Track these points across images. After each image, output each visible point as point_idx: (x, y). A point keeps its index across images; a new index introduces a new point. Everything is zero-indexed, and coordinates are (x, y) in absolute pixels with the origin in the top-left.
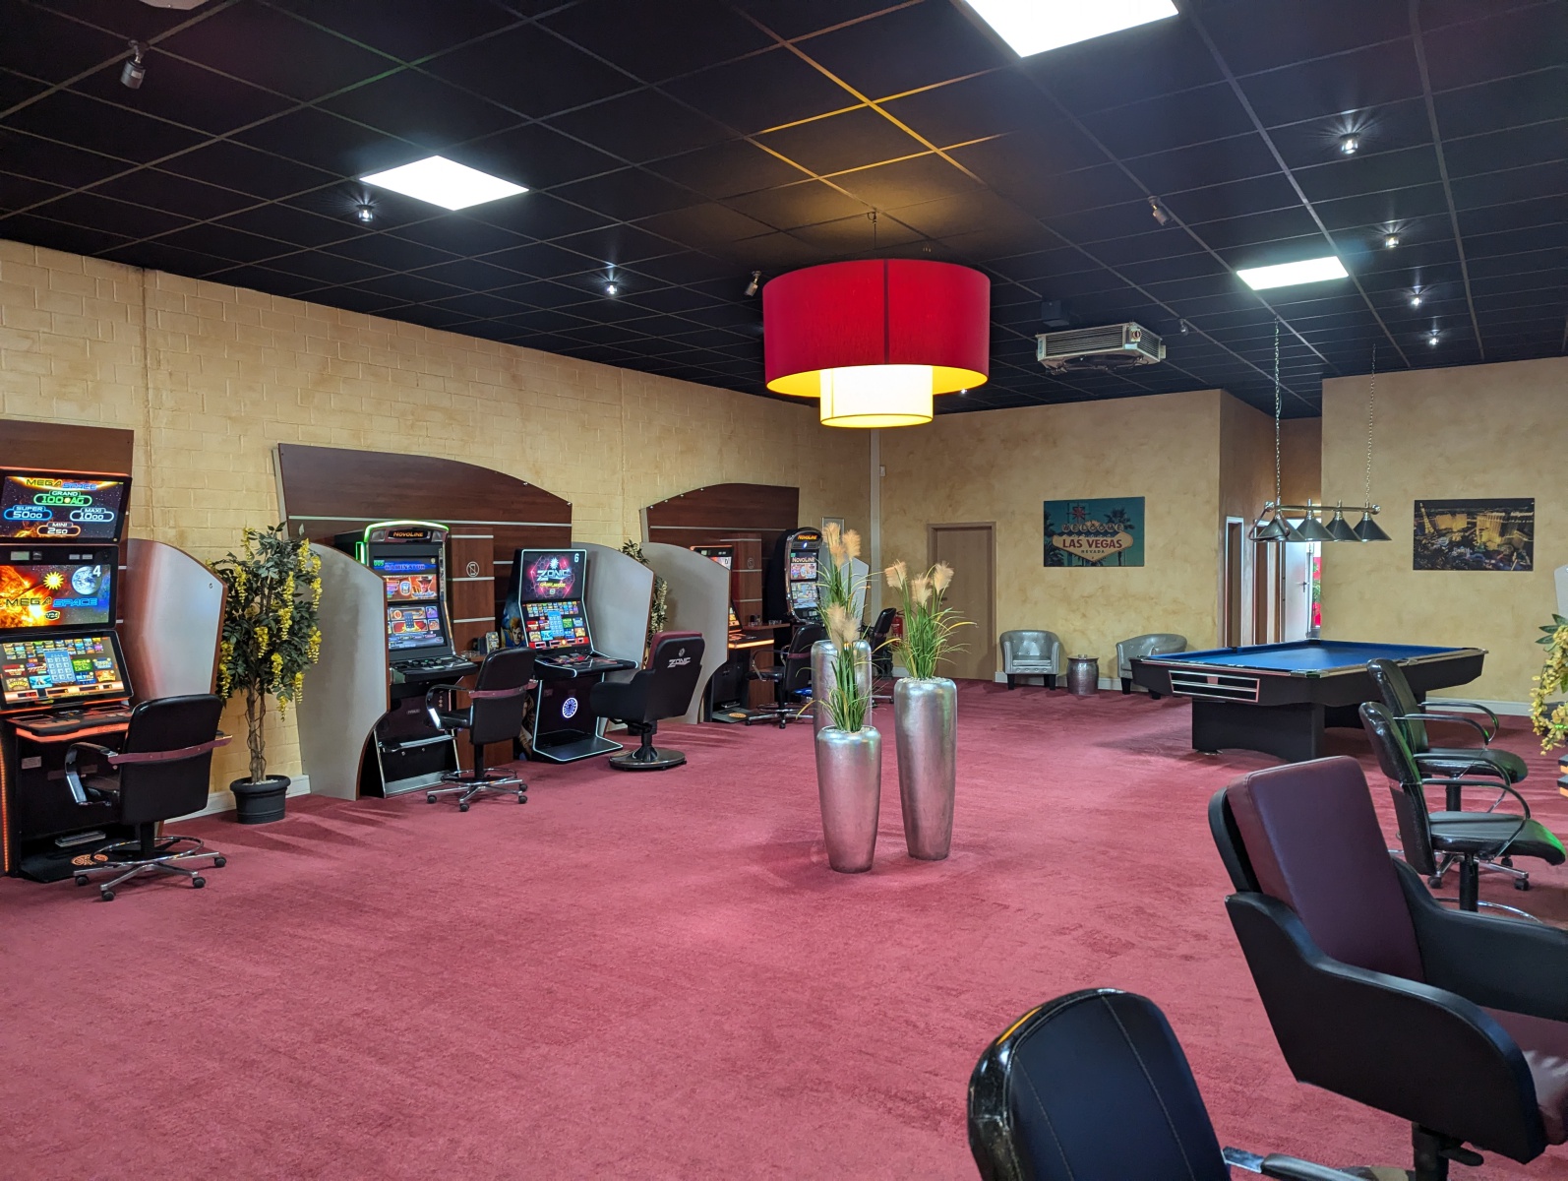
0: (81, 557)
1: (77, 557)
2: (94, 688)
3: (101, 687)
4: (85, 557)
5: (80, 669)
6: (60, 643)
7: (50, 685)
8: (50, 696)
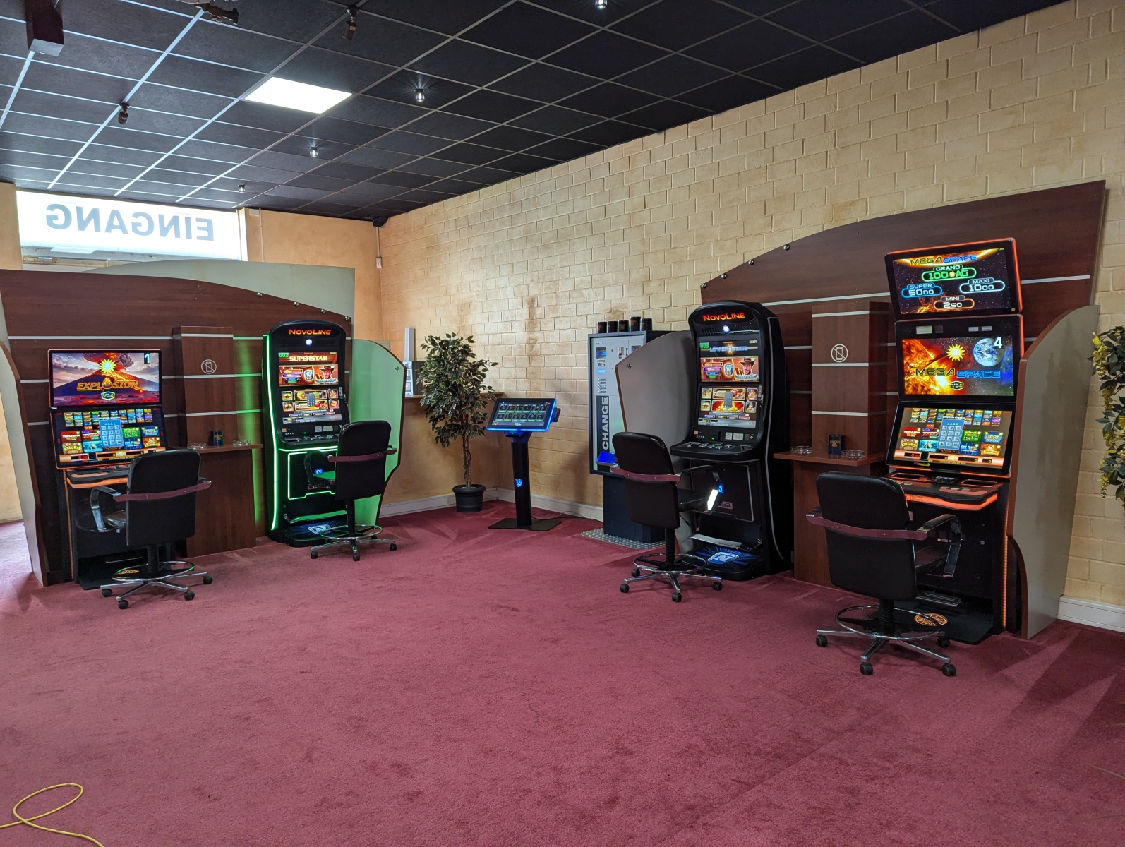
0: (980, 329)
1: (976, 329)
2: (973, 460)
3: (980, 460)
4: (984, 329)
5: (968, 439)
6: (960, 413)
7: (935, 450)
8: (930, 460)
